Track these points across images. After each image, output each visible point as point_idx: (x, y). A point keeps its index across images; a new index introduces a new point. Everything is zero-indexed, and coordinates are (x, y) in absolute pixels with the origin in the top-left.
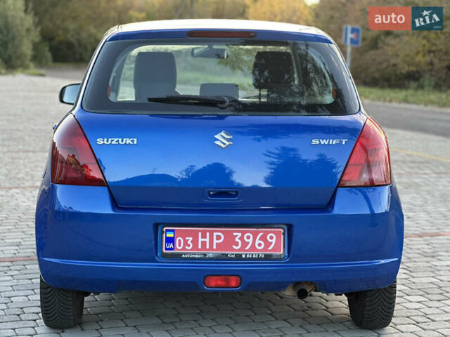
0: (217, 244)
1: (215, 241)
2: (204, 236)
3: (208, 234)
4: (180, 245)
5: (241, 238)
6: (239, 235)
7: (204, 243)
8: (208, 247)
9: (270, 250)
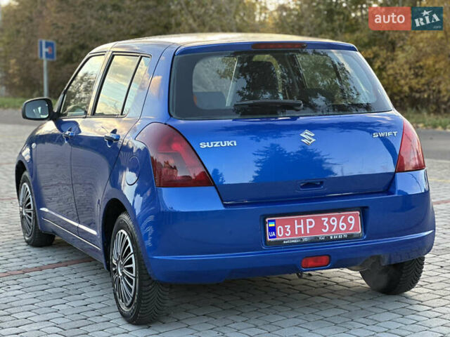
0: (310, 229)
1: (308, 227)
2: (299, 224)
3: (302, 221)
4: (280, 233)
5: (328, 222)
6: (326, 219)
7: (299, 229)
8: (303, 233)
9: (351, 231)
